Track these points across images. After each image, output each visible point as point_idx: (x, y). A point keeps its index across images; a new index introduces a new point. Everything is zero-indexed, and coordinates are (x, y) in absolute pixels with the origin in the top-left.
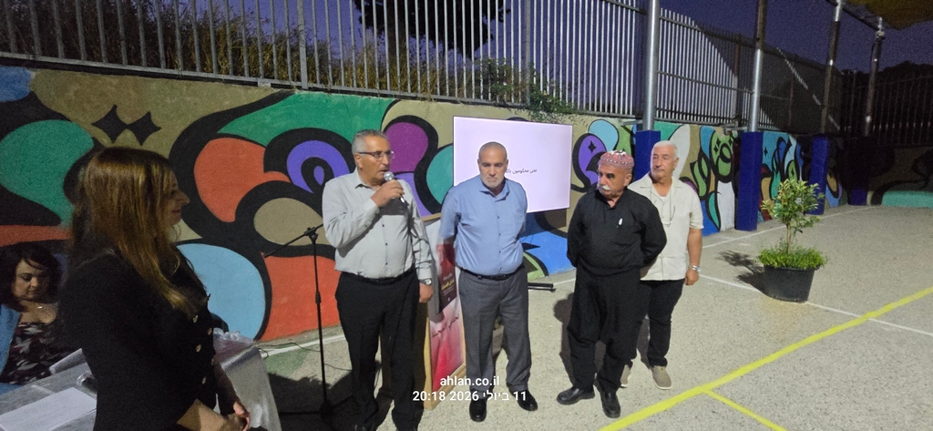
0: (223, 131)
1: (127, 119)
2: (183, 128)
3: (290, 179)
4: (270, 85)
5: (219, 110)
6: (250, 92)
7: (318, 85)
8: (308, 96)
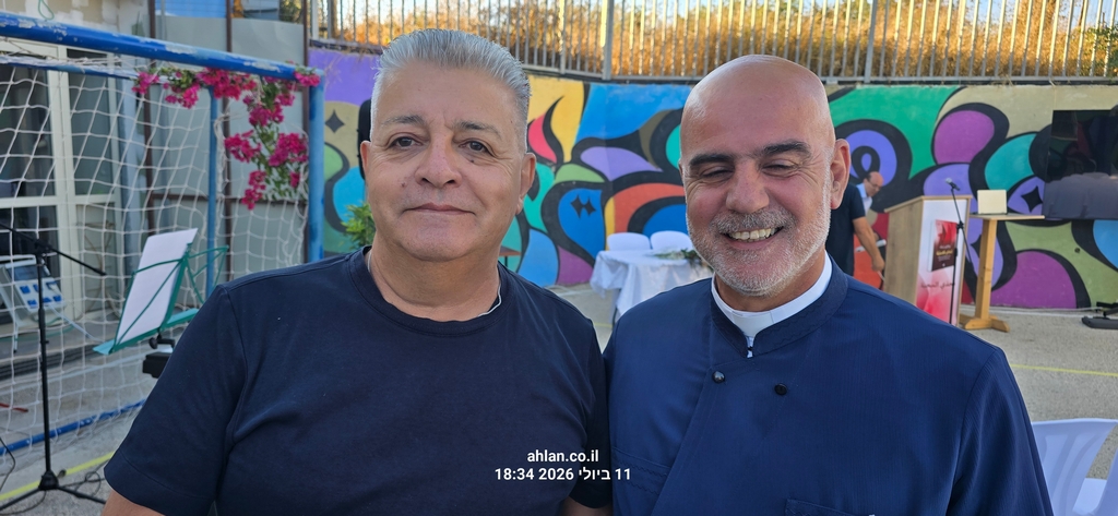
4: (836, 82)
7: (881, 78)
8: (868, 90)
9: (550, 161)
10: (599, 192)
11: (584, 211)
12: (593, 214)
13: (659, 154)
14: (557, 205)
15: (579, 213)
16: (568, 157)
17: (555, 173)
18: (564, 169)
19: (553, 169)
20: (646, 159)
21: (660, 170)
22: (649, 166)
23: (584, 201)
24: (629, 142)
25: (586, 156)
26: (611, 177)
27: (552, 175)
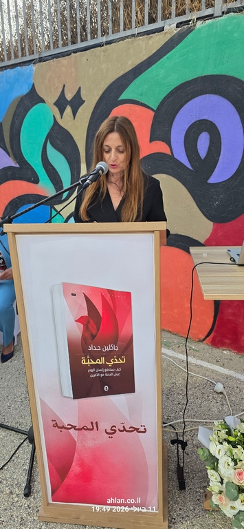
0: (123, 97)
1: (69, 96)
2: (97, 98)
3: (171, 150)
4: (176, 25)
5: (122, 73)
6: (150, 42)
13: (15, 149)
21: (18, 166)
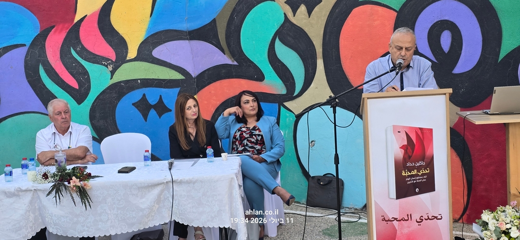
9: (109, 60)
10: (176, 90)
11: (153, 113)
12: (165, 116)
13: (233, 46)
14: (115, 107)
15: (145, 116)
16: (132, 53)
17: (113, 73)
18: (125, 66)
19: (110, 68)
20: (223, 51)
21: (235, 63)
22: (226, 60)
23: (153, 100)
24: (205, 34)
25: (160, 52)
26: (194, 73)
27: (110, 74)
